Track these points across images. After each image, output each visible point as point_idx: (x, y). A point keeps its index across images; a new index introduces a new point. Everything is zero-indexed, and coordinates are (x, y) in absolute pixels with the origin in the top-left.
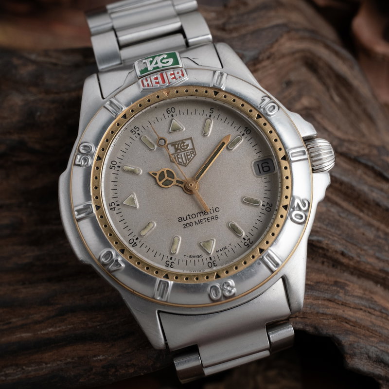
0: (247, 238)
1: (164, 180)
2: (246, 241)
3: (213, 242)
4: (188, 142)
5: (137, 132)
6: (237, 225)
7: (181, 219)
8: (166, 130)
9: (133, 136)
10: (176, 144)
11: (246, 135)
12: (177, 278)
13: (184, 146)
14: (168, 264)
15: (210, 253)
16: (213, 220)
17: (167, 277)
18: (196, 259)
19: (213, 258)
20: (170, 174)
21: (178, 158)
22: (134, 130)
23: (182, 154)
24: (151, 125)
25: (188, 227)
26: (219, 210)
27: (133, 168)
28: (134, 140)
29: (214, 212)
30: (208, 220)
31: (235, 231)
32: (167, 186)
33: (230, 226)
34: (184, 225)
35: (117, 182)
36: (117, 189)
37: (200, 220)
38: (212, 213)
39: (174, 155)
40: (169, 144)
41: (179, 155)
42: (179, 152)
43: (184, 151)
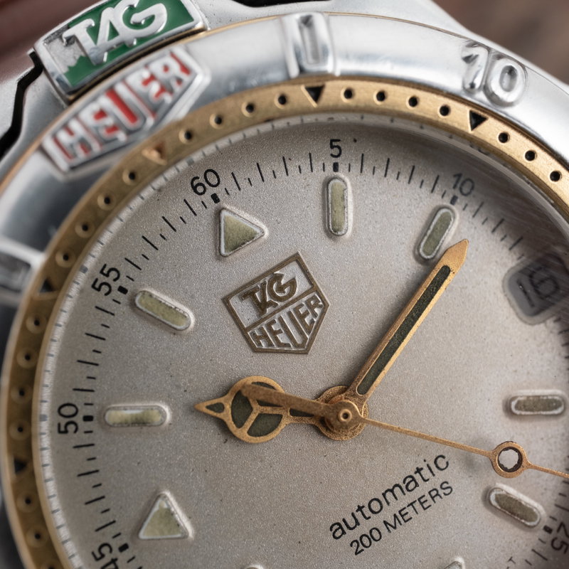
1: (253, 417)
2: (554, 534)
4: (291, 272)
5: (115, 286)
6: (514, 492)
7: (338, 529)
8: (209, 252)
9: (106, 302)
10: (256, 290)
11: (462, 200)
13: (281, 289)
16: (437, 499)
22: (102, 279)
23: (283, 314)
24: (157, 249)
25: (366, 547)
26: (447, 463)
27: (139, 409)
28: (113, 314)
29: (434, 475)
30: (422, 504)
31: (515, 514)
32: (266, 434)
33: (494, 503)
34: (355, 544)
35: (97, 471)
36: (103, 497)
37: (398, 514)
38: (428, 480)
39: (259, 326)
40: (231, 295)
41: (273, 322)
42: (273, 313)
43: (286, 306)
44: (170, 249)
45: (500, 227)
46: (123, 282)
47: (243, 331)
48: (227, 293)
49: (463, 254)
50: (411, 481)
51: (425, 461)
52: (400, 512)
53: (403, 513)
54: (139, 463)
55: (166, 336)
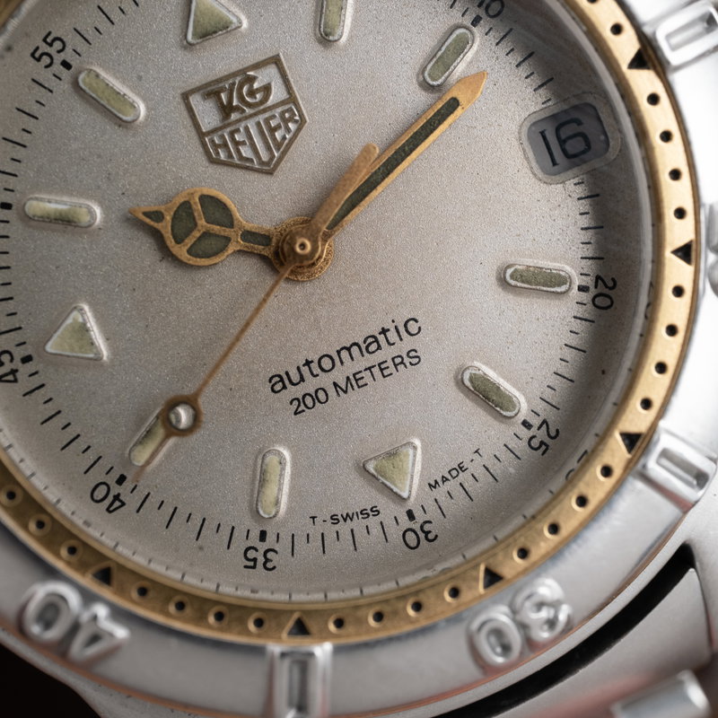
0: (536, 422)
1: (197, 234)
2: (533, 431)
3: (411, 452)
4: (267, 76)
5: (58, 58)
6: (493, 375)
7: (279, 382)
8: (173, 37)
9: (46, 76)
10: (223, 90)
12: (340, 623)
13: (252, 93)
14: (255, 560)
15: (405, 495)
16: (401, 367)
17: (301, 629)
18: (358, 524)
19: (418, 513)
20: (214, 207)
21: (237, 144)
22: (44, 48)
23: (251, 125)
24: (113, 23)
25: (309, 408)
26: (420, 328)
27: (66, 204)
28: (51, 91)
29: (401, 339)
30: (382, 370)
31: (489, 399)
32: (208, 257)
33: (467, 383)
34: (296, 403)
35: (8, 268)
36: (11, 298)
37: (351, 377)
38: (394, 344)
39: (220, 133)
40: (193, 91)
41: (238, 131)
42: (239, 121)
43: (255, 114)
44: (129, 26)
45: (526, 62)
46: (68, 55)
47: (201, 135)
48: (188, 88)
49: (478, 87)
50: (373, 342)
51: (393, 321)
52: (354, 375)
53: (358, 376)
54: (57, 267)
55: (110, 127)
